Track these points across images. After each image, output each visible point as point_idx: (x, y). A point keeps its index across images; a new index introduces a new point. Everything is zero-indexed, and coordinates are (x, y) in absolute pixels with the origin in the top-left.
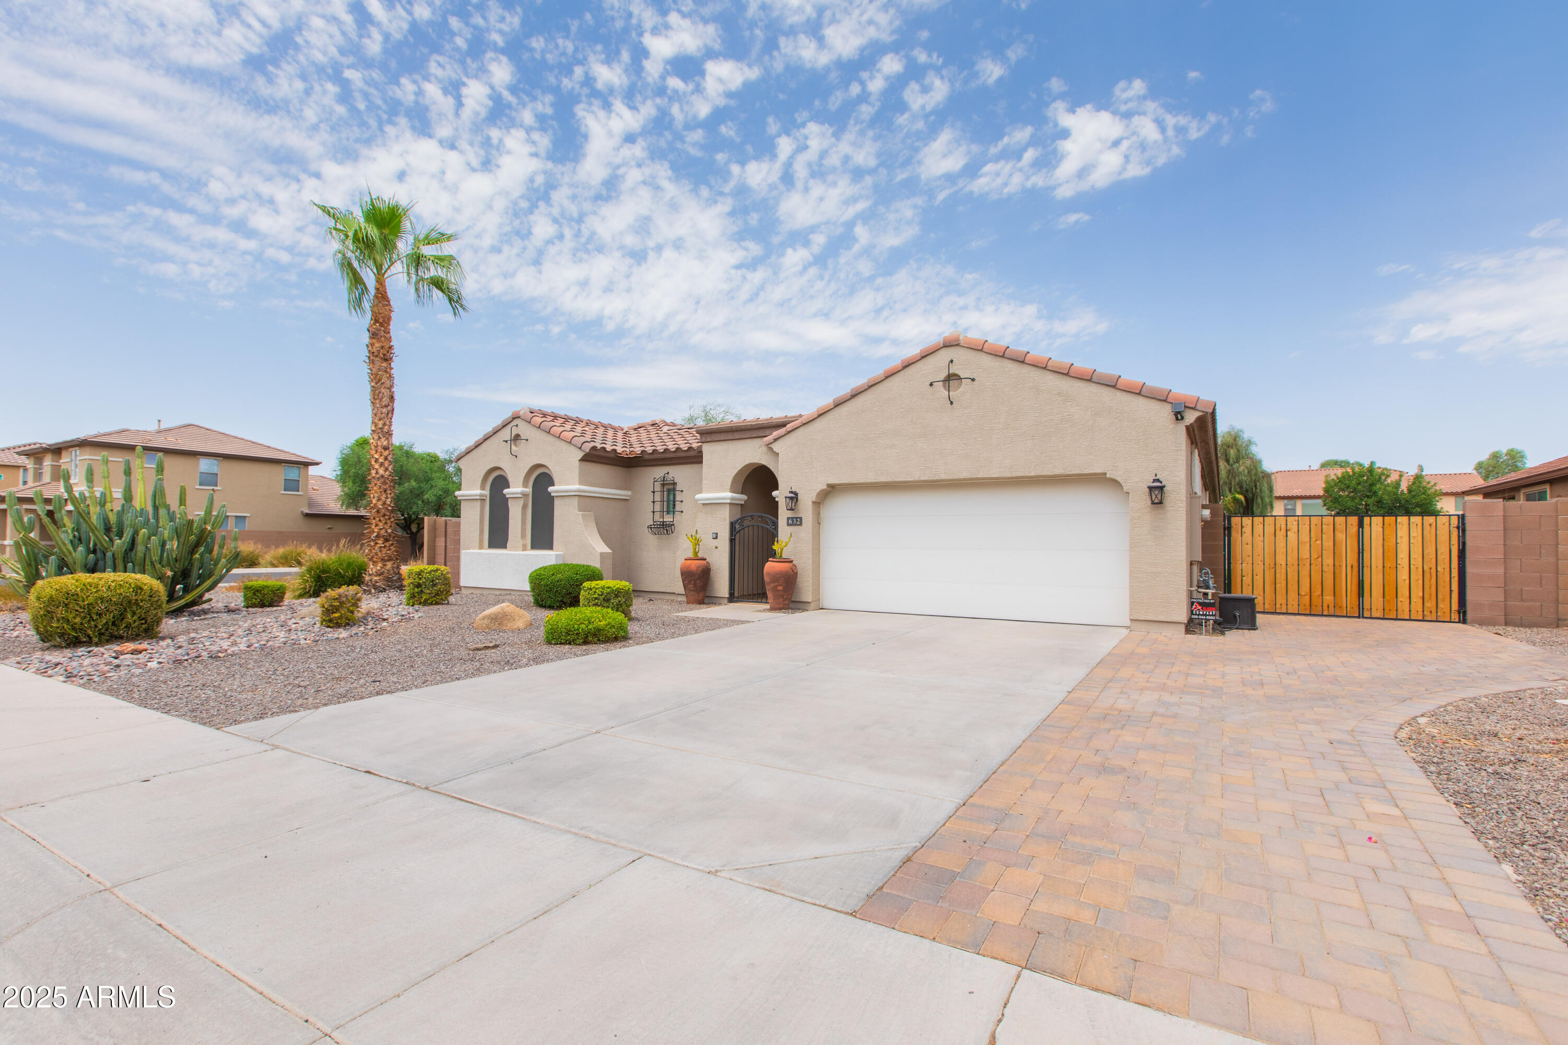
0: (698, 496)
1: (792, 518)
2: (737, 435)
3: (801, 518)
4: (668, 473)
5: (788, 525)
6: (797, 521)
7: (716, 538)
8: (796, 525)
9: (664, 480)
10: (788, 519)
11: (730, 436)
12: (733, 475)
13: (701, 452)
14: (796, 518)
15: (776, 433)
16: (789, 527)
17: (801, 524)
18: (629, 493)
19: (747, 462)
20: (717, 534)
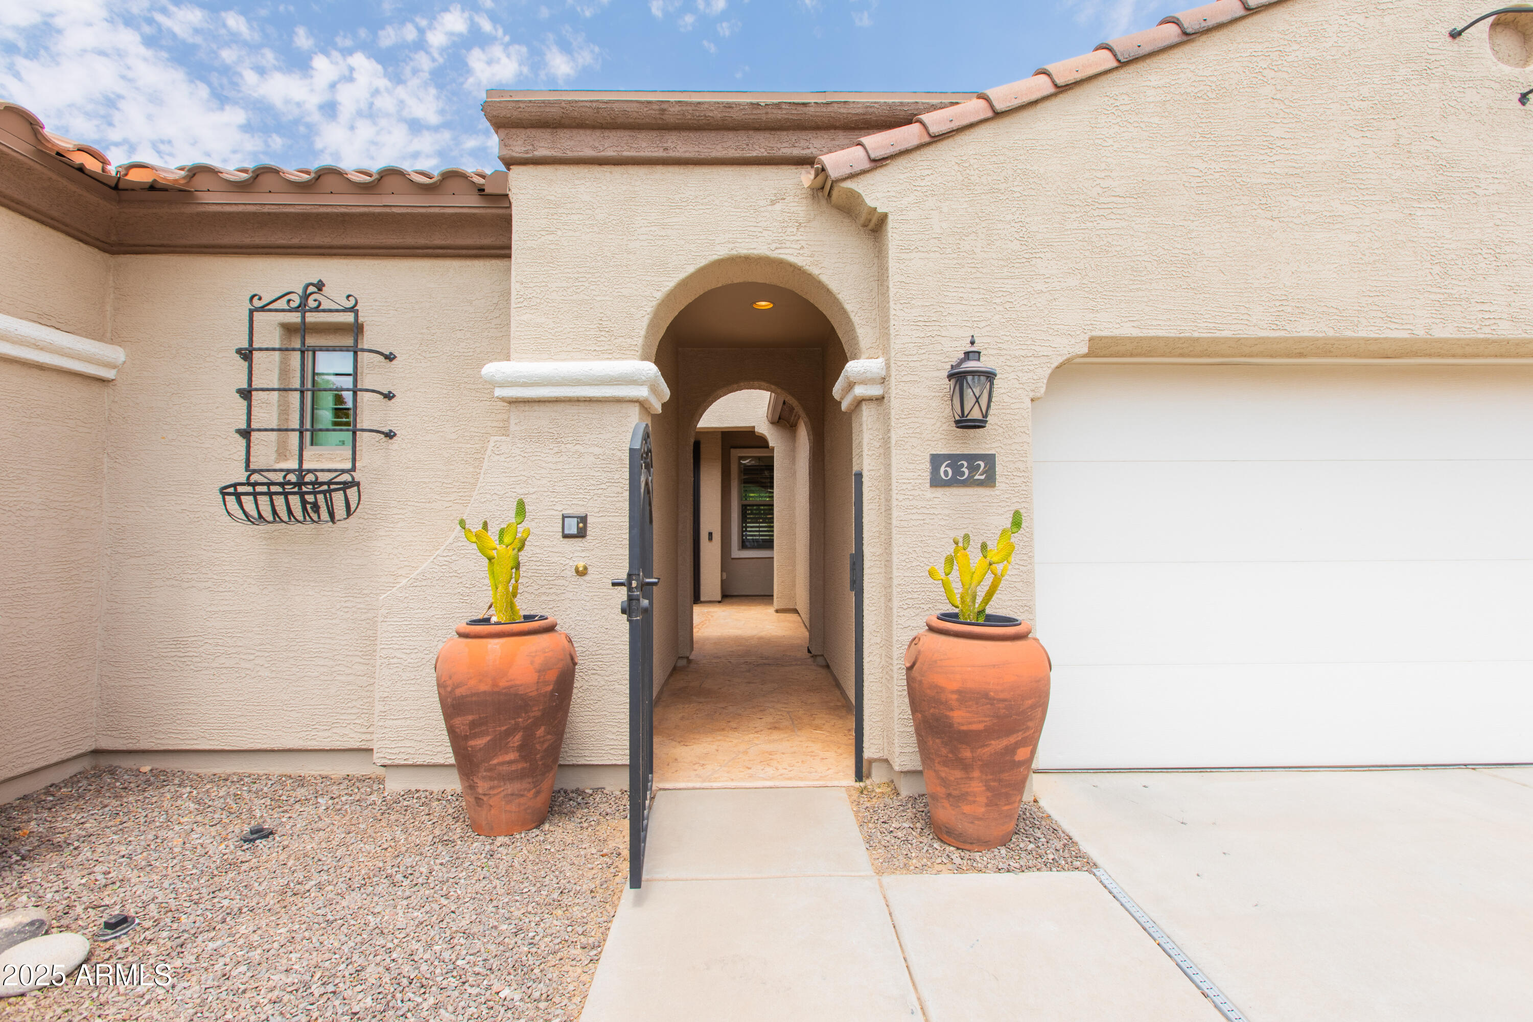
0: (493, 369)
1: (954, 460)
2: (680, 146)
3: (990, 459)
4: (320, 286)
5: (936, 482)
6: (973, 469)
7: (581, 534)
8: (969, 483)
9: (302, 308)
10: (936, 460)
11: (646, 146)
12: (659, 295)
13: (502, 199)
14: (971, 458)
15: (878, 142)
16: (940, 492)
17: (990, 481)
18: (116, 354)
19: (722, 252)
20: (583, 519)
